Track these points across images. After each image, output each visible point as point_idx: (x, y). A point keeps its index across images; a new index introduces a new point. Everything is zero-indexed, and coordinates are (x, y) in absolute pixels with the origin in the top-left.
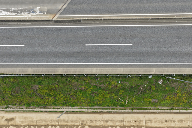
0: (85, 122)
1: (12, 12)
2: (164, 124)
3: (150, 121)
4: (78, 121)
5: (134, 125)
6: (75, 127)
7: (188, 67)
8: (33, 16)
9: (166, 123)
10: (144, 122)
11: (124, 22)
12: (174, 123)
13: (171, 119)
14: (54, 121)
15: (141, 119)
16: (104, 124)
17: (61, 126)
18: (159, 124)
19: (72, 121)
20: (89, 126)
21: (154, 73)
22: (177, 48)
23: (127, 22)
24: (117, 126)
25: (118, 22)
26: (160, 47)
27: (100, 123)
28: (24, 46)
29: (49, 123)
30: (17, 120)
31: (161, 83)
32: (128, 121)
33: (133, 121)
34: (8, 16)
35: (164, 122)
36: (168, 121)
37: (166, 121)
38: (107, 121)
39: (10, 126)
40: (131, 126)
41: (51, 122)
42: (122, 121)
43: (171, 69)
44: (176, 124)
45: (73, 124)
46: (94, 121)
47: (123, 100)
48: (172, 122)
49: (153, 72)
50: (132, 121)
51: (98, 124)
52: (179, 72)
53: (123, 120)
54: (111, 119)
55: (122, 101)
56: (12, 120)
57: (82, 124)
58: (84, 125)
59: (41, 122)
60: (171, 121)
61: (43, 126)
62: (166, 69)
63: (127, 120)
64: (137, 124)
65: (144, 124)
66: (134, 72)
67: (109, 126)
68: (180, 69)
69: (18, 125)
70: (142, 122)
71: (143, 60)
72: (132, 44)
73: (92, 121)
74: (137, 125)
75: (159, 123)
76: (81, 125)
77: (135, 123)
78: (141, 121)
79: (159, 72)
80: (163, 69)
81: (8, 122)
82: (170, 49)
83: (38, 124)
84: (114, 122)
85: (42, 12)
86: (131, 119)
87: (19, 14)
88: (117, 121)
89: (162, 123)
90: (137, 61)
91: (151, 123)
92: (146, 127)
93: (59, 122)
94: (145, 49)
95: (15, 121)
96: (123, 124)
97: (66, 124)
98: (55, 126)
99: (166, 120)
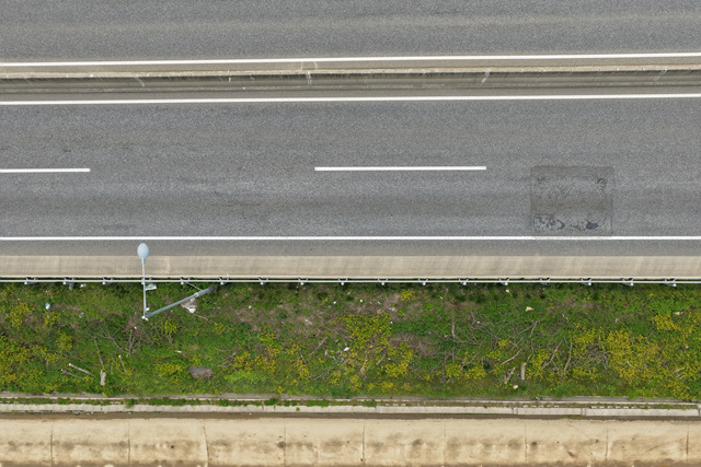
2: (274, 454)
3: (225, 444)
5: (168, 458)
7: (286, 253)
9: (280, 452)
10: (203, 447)
11: (60, 90)
12: (311, 453)
13: (300, 439)
15: (193, 439)
16: (57, 455)
18: (255, 454)
21: (167, 272)
22: (247, 185)
23: (72, 90)
24: (107, 462)
25: (39, 90)
26: (187, 181)
27: (46, 452)
31: (192, 310)
32: (145, 446)
33: (165, 446)
35: (274, 447)
36: (290, 445)
37: (282, 445)
38: (69, 446)
40: (156, 462)
42: (122, 445)
43: (225, 258)
44: (316, 455)
46: (22, 444)
47: (88, 369)
48: (304, 447)
49: (165, 268)
50: (161, 445)
51: (37, 455)
52: (254, 269)
53: (126, 440)
54: (82, 439)
55: (86, 372)
60: (299, 445)
62: (207, 260)
63: (141, 441)
64: (179, 454)
65: (203, 456)
66: (98, 268)
67: (75, 464)
68: (259, 257)
70: (194, 450)
71: (127, 228)
72: (88, 170)
74: (178, 458)
75: (257, 450)
77: (171, 451)
78: (190, 444)
79: (186, 269)
80: (199, 258)
82: (220, 188)
84: (94, 448)
86: (157, 439)
88: (106, 445)
89: (267, 451)
90: (106, 230)
91: (229, 451)
92: (209, 465)
94: (135, 188)
96: (126, 455)
99: (282, 440)
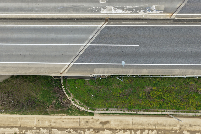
0: (184, 126)
1: (127, 10)
4: (176, 125)
6: (173, 132)
8: (149, 15)
14: (151, 125)
17: (158, 130)
19: (170, 126)
20: (188, 131)
28: (139, 45)
29: (146, 127)
30: (112, 123)
34: (122, 14)
39: (105, 130)
41: (147, 125)
45: (171, 128)
56: (107, 124)
57: (180, 128)
58: (183, 130)
59: (137, 126)
61: (139, 130)
69: (113, 128)
73: (191, 126)
76: (179, 130)
81: (103, 125)
83: (134, 128)
85: (158, 11)
87: (134, 12)
93: (157, 126)
95: (110, 124)
97: (163, 128)
98: (152, 130)
